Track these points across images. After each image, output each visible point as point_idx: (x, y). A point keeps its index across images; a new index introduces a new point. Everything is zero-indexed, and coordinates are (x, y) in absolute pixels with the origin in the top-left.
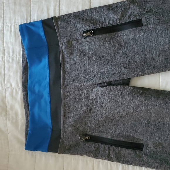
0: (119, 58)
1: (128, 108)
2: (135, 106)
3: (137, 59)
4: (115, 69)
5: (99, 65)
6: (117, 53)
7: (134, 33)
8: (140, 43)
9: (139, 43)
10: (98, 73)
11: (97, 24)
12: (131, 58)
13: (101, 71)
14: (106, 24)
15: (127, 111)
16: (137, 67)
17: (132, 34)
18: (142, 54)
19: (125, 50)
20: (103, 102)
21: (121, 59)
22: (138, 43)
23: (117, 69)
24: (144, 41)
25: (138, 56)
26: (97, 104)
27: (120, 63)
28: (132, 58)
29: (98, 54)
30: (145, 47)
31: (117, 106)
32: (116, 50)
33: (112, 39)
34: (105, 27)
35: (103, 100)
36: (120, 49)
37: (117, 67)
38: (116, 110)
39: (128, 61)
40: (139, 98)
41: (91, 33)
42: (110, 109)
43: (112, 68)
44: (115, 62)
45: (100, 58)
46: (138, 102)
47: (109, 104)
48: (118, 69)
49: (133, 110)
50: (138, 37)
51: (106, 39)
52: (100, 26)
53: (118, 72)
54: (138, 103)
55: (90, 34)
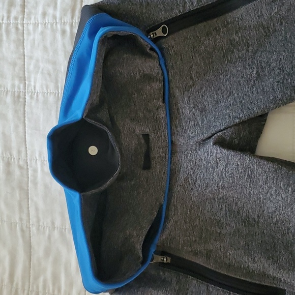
0: (234, 71)
1: (263, 203)
2: (280, 202)
3: (274, 65)
4: (230, 97)
5: (193, 94)
6: (228, 60)
7: (257, 13)
8: (275, 30)
9: (271, 31)
10: (195, 113)
11: (172, 9)
12: (259, 64)
13: (200, 106)
14: (192, 3)
15: (261, 207)
16: (277, 82)
17: (252, 14)
18: (284, 51)
19: (244, 52)
20: (207, 186)
21: (238, 71)
22: (269, 30)
23: (236, 95)
24: (281, 23)
25: (275, 57)
26: (192, 189)
27: (239, 81)
28: (263, 65)
29: (186, 72)
30: (288, 37)
31: (239, 196)
32: (224, 56)
33: (211, 34)
34: (190, 12)
35: (207, 181)
36: (233, 52)
37: (234, 92)
38: (236, 204)
39: (255, 72)
40: (290, 189)
41: (164, 30)
42: (221, 201)
43: (223, 96)
44: (226, 80)
45: (192, 78)
46: (288, 196)
47: (220, 190)
48: (238, 94)
49: (273, 209)
50: (266, 18)
51: (197, 37)
52: (180, 11)
53: (238, 100)
54: (288, 198)
55: (162, 32)
